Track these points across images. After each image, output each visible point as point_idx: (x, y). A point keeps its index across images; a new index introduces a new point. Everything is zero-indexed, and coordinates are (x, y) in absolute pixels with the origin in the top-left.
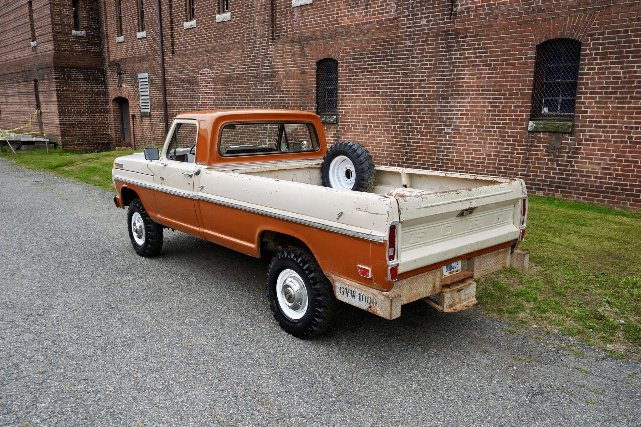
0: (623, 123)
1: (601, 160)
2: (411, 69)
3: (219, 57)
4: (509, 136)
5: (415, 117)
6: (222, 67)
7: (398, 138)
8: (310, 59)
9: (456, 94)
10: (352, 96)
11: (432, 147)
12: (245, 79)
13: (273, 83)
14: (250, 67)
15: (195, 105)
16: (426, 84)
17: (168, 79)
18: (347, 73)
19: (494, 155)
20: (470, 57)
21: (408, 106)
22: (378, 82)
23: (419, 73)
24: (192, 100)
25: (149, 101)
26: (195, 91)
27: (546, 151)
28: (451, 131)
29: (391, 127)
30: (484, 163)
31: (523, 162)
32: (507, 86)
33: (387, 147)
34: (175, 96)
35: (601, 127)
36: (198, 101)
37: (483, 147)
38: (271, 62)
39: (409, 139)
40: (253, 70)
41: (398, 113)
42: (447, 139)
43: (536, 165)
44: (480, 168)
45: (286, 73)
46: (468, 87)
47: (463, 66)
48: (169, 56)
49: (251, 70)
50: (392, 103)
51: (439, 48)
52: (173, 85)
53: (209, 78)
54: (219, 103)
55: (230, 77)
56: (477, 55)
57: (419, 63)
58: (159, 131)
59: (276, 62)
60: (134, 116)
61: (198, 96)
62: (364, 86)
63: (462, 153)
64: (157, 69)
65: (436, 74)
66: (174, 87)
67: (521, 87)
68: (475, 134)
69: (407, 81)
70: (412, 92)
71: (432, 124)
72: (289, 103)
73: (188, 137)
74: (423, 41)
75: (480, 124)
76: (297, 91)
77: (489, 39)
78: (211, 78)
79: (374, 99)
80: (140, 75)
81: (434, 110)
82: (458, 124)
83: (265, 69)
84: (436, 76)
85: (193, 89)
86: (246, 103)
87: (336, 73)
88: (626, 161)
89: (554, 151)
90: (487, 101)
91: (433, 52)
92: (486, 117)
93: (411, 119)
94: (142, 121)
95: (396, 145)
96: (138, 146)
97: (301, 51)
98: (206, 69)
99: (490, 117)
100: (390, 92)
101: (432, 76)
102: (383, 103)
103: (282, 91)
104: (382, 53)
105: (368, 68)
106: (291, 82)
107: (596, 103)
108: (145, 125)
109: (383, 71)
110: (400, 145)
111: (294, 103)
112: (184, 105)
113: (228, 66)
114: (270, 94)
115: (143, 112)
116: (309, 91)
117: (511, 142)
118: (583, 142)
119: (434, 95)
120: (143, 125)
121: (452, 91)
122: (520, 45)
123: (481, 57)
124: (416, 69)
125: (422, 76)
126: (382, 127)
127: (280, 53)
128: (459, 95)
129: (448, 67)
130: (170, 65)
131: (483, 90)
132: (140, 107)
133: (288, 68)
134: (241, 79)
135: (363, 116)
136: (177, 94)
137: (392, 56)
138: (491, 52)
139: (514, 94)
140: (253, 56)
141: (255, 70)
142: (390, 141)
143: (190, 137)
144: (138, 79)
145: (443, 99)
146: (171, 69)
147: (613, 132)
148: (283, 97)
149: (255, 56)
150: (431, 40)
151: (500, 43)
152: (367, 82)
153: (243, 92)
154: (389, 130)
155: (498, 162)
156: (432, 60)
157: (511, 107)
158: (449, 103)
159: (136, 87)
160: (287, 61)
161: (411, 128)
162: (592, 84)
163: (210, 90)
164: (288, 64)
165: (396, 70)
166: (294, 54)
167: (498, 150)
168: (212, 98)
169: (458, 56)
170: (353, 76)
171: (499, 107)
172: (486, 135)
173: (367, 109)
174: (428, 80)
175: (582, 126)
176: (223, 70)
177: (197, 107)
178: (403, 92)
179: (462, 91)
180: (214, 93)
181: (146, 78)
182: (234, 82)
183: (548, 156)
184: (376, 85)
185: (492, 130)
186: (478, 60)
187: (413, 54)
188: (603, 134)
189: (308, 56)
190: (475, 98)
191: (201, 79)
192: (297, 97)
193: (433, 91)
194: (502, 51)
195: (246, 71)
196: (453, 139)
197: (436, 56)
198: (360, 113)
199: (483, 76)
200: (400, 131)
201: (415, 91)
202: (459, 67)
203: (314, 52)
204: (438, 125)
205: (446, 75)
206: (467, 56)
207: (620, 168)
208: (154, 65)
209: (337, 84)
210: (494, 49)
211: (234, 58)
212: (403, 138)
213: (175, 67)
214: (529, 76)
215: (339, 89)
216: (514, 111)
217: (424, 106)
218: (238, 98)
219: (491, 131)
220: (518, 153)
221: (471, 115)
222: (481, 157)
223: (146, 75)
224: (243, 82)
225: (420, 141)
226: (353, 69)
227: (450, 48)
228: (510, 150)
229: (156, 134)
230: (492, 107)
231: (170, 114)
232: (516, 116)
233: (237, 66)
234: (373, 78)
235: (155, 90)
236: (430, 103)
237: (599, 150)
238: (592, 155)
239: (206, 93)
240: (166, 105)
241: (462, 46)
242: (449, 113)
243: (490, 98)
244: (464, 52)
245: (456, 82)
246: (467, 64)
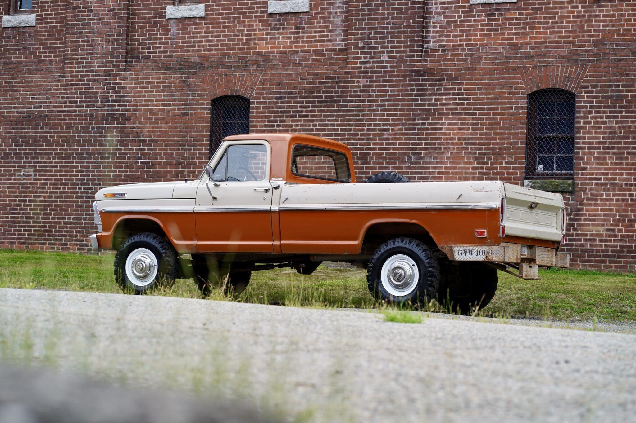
0: (623, 180)
1: (605, 220)
2: (368, 115)
8: (200, 95)
9: (431, 148)
16: (390, 135)
18: (266, 117)
20: (449, 104)
21: (363, 163)
23: (380, 120)
32: (496, 139)
35: (602, 185)
45: (152, 114)
46: (447, 139)
47: (439, 114)
51: (407, 91)
55: (29, 117)
56: (458, 101)
57: (380, 108)
65: (403, 122)
67: (512, 141)
69: (363, 130)
70: (369, 144)
72: (156, 158)
74: (384, 81)
76: (173, 141)
77: (472, 84)
81: (401, 168)
83: (109, 106)
84: (403, 125)
86: (64, 158)
87: (247, 117)
88: (629, 221)
90: (472, 156)
91: (398, 95)
92: (471, 176)
97: (184, 82)
99: (477, 176)
101: (398, 125)
104: (324, 92)
105: (301, 112)
106: (160, 127)
107: (595, 158)
109: (325, 116)
111: (167, 158)
116: (196, 140)
118: (585, 201)
119: (402, 149)
121: (426, 144)
122: (509, 93)
123: (463, 104)
124: (375, 115)
125: (384, 125)
128: (436, 148)
129: (420, 115)
131: (466, 144)
133: (156, 105)
137: (338, 96)
138: (474, 99)
139: (505, 148)
145: (414, 154)
147: (614, 190)
148: (144, 149)
150: (396, 81)
151: (486, 89)
153: (58, 141)
156: (398, 105)
157: (502, 163)
158: (422, 158)
160: (154, 96)
162: (589, 138)
164: (158, 100)
165: (345, 116)
169: (433, 102)
170: (276, 122)
171: (487, 163)
174: (393, 130)
175: (582, 184)
178: (356, 144)
179: (439, 144)
182: (37, 124)
186: (458, 107)
187: (370, 96)
188: (604, 192)
189: (196, 91)
190: (457, 153)
192: (183, 149)
193: (400, 144)
194: (488, 99)
197: (403, 100)
199: (466, 126)
201: (374, 144)
202: (434, 114)
203: (208, 85)
205: (418, 124)
206: (444, 102)
207: (623, 228)
210: (479, 96)
214: (522, 128)
216: (505, 168)
217: (388, 163)
218: (45, 150)
221: (453, 173)
226: (277, 112)
227: (421, 91)
230: (478, 163)
232: (508, 174)
233: (47, 98)
234: (309, 126)
236: (395, 159)
237: (601, 210)
238: (595, 215)
241: (437, 90)
242: (423, 171)
243: (476, 153)
244: (440, 97)
245: (430, 133)
246: (445, 111)
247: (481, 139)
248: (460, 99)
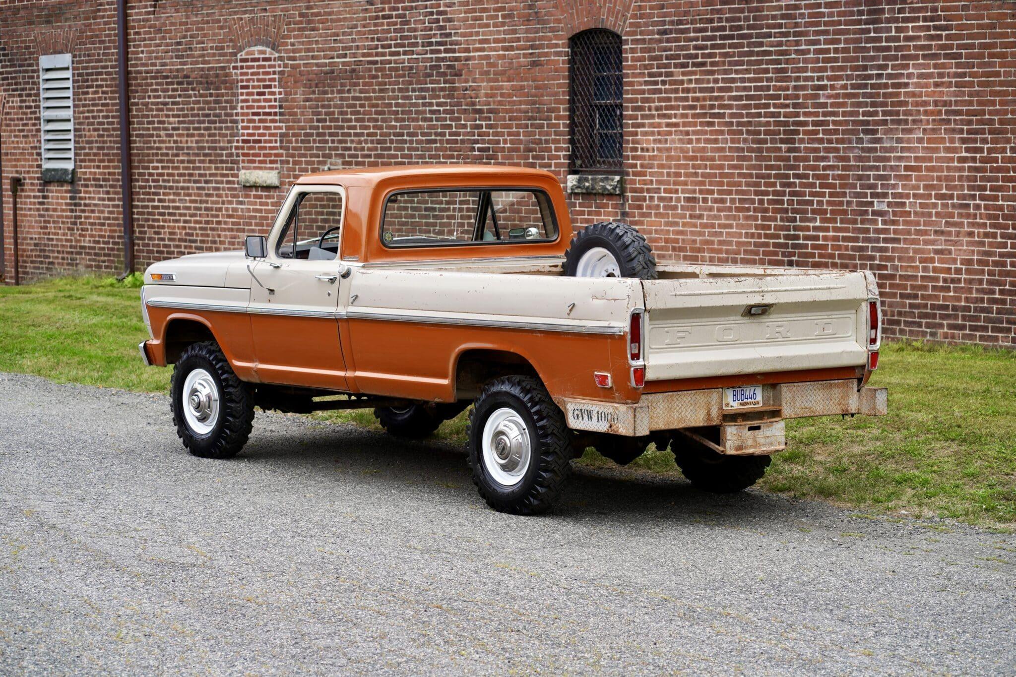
2: (794, 61)
3: (301, 15)
4: (1005, 217)
5: (807, 176)
6: (310, 43)
7: (769, 227)
8: (552, 30)
9: (893, 121)
10: (659, 125)
11: (847, 248)
12: (376, 77)
13: (454, 89)
14: (390, 46)
15: (222, 149)
16: (829, 97)
17: (140, 72)
18: (646, 67)
19: (980, 262)
20: (918, 38)
21: (789, 150)
22: (721, 89)
23: (813, 70)
24: (214, 135)
25: (71, 136)
26: (225, 108)
28: (886, 209)
29: (752, 201)
30: (959, 281)
32: (993, 103)
33: (746, 252)
34: (160, 122)
36: (232, 135)
37: (955, 243)
38: (449, 35)
39: (796, 228)
40: (398, 53)
41: (768, 167)
42: (880, 226)
44: (952, 294)
45: (490, 65)
46: (917, 104)
47: (904, 57)
48: (146, 7)
49: (392, 54)
50: (754, 141)
51: (852, 13)
52: (156, 90)
53: (268, 73)
54: (297, 141)
55: (332, 72)
56: (932, 32)
57: (812, 48)
58: (103, 224)
59: (464, 35)
60: (17, 183)
61: (232, 122)
62: (686, 99)
63: (912, 259)
64: (103, 42)
65: (849, 73)
66: (159, 97)
68: (938, 214)
69: (787, 89)
70: (797, 115)
71: (845, 193)
72: (498, 142)
73: (195, 241)
76: (520, 111)
78: (274, 73)
79: (712, 133)
80: (45, 61)
81: (847, 159)
82: (900, 191)
83: (432, 52)
84: (849, 77)
85: (216, 102)
86: (379, 142)
87: (619, 68)
90: (957, 136)
91: (839, 23)
92: (957, 174)
93: (797, 181)
94: (44, 197)
95: (766, 245)
96: (27, 273)
97: (530, 7)
98: (260, 48)
99: (966, 174)
100: (748, 115)
101: (839, 78)
102: (732, 141)
103: (480, 111)
104: (728, 20)
105: (696, 56)
106: (501, 88)
108: (55, 210)
109: (730, 64)
110: (776, 245)
111: (512, 142)
112: (188, 148)
113: (326, 42)
114: (445, 119)
115: (48, 170)
116: (550, 110)
117: (1010, 231)
119: (846, 123)
120: (47, 210)
121: (885, 113)
123: (939, 37)
124: (805, 61)
125: (820, 79)
126: (733, 201)
127: (474, 11)
128: (899, 122)
129: (873, 58)
130: (146, 33)
131: (948, 113)
132: (39, 154)
133: (494, 49)
134: (363, 77)
135: (687, 175)
136: (168, 116)
137: (750, 27)
138: (959, 27)
139: (1009, 122)
140: (398, 16)
141: (405, 53)
142: (752, 235)
143: (202, 242)
144: (38, 71)
145: (866, 132)
146: (150, 46)
148: (481, 126)
149: (404, 16)
151: (976, 8)
152: (694, 90)
153: (370, 113)
154: (748, 210)
155: (987, 277)
156: (838, 41)
157: (1004, 150)
158: (879, 141)
159: (29, 95)
160: (491, 33)
161: (799, 203)
163: (270, 107)
164: (496, 41)
165: (760, 62)
166: (510, 16)
167: (987, 249)
168: (275, 128)
169: (893, 34)
170: (660, 75)
171: (981, 150)
172: (960, 215)
173: (695, 158)
174: (833, 87)
176: (313, 50)
177: (231, 155)
178: (778, 115)
179: (905, 113)
180: (281, 114)
181: (67, 69)
182: (342, 85)
184: (717, 98)
185: (972, 202)
186: (933, 43)
187: (797, 25)
189: (548, 22)
190: (934, 131)
191: (242, 74)
192: (518, 126)
193: (845, 114)
194: (980, 26)
195: (377, 55)
196: (892, 227)
197: (847, 32)
198: (678, 166)
199: (946, 79)
200: (775, 211)
201: (806, 114)
202: (896, 58)
203: (563, 12)
204: (857, 195)
205: (870, 77)
206: (911, 33)
208: (91, 30)
209: (621, 94)
210: (965, 22)
211: (345, 19)
212: (782, 228)
213: (164, 38)
215: (627, 107)
216: (1011, 160)
217: (827, 150)
218: (354, 127)
219: (969, 205)
221: (928, 169)
222: (953, 267)
223: (65, 59)
224: (371, 84)
225: (821, 234)
226: (660, 58)
227: (875, 15)
228: (1009, 249)
229: (92, 236)
230: (968, 150)
231: (140, 174)
233: (353, 40)
234: (708, 82)
235: (93, 105)
236: (838, 141)
239: (258, 114)
240: (130, 149)
241: (899, 11)
242: (882, 164)
243: (963, 129)
244: (904, 25)
245: (891, 93)
246: (913, 52)
247: (970, 103)
248: (936, 28)
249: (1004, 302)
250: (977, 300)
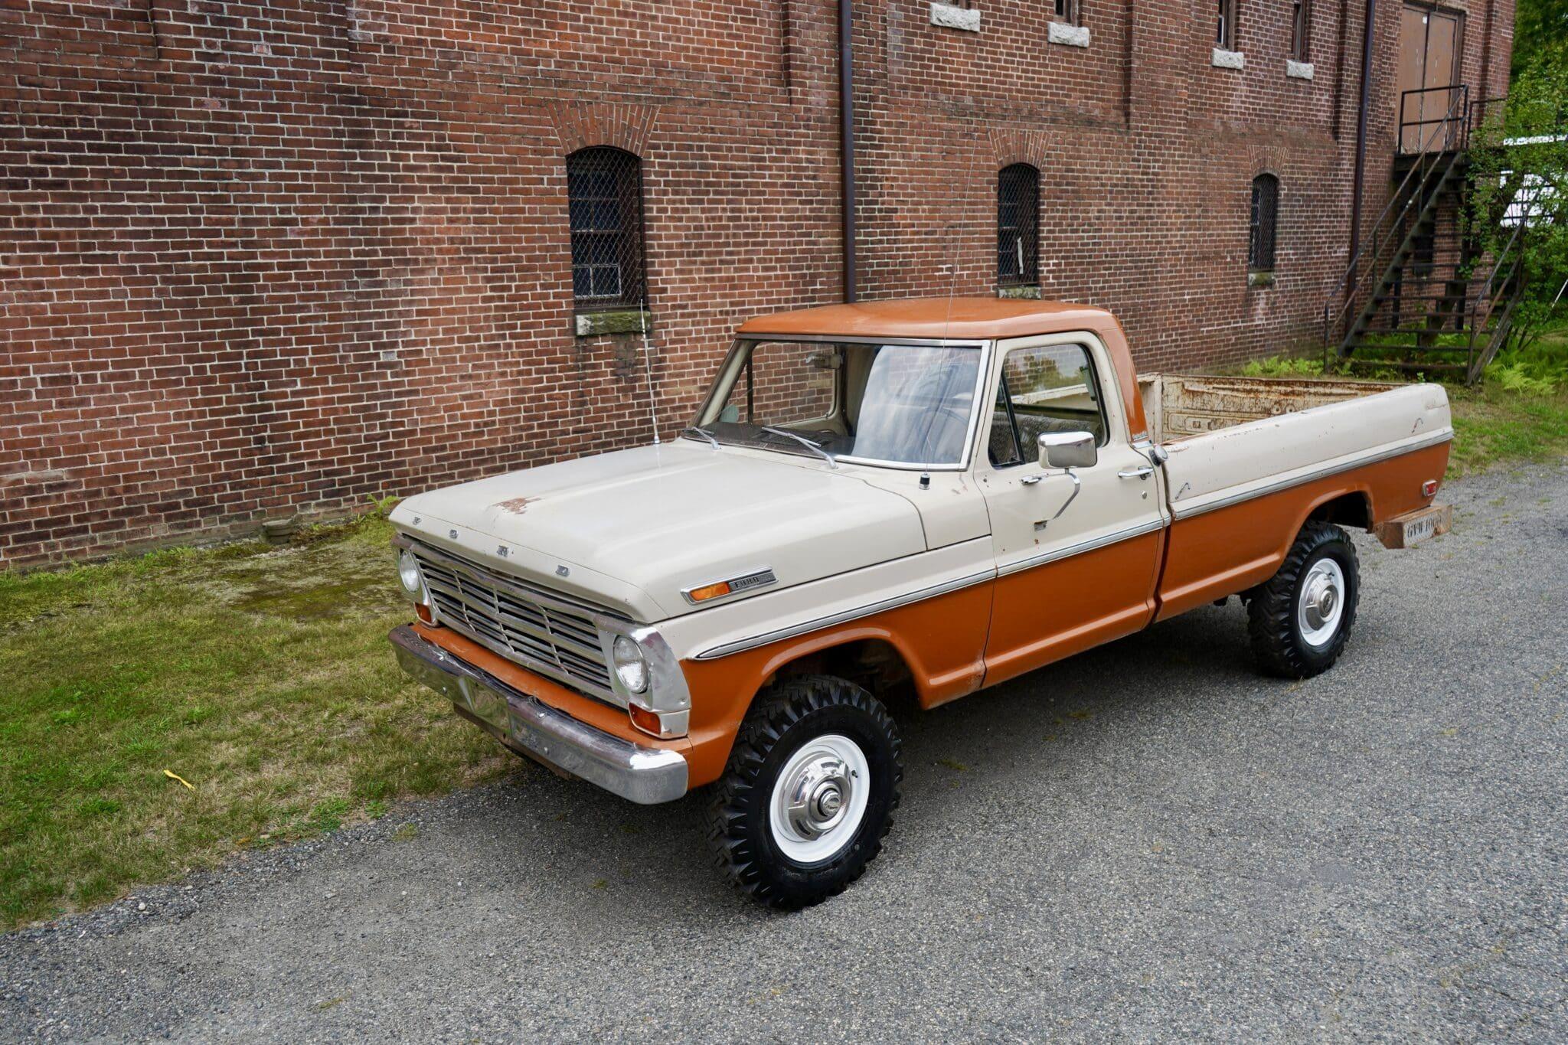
0: (716, 305)
2: (238, 187)
4: (538, 353)
5: (275, 332)
9: (398, 262)
16: (301, 233)
19: (514, 401)
20: (424, 168)
23: (272, 200)
27: (613, 373)
28: (397, 359)
29: (184, 371)
30: (493, 423)
31: (574, 404)
32: (519, 240)
33: (212, 434)
35: (689, 315)
37: (485, 386)
39: (263, 397)
41: (205, 325)
42: (390, 379)
43: (600, 405)
44: (486, 437)
46: (428, 242)
47: (405, 189)
51: (327, 133)
56: (441, 163)
57: (267, 172)
63: (435, 410)
65: (329, 204)
67: (548, 244)
68: (463, 359)
71: (337, 347)
74: (267, 107)
75: (471, 331)
77: (463, 128)
79: (98, 283)
81: (337, 307)
82: (413, 338)
84: (328, 210)
89: (626, 371)
90: (480, 275)
91: (308, 143)
92: (482, 315)
93: (260, 339)
95: (216, 423)
99: (493, 313)
100: (163, 257)
101: (318, 210)
102: (136, 293)
104: (103, 124)
107: (678, 272)
109: (117, 186)
117: (545, 366)
118: (668, 346)
119: (332, 264)
121: (385, 252)
122: (535, 151)
123: (450, 169)
124: (257, 188)
125: (283, 211)
128: (407, 262)
129: (363, 189)
131: (466, 250)
137: (149, 137)
138: (471, 160)
139: (537, 259)
145: (361, 274)
147: (705, 322)
150: (298, 109)
151: (491, 140)
154: (177, 382)
155: (523, 414)
156: (310, 166)
157: (534, 287)
158: (381, 283)
161: (265, 365)
162: (666, 237)
165: (176, 187)
167: (521, 386)
169: (389, 161)
171: (509, 288)
172: (489, 357)
174: (306, 222)
175: (663, 317)
178: (219, 256)
179: (413, 252)
183: (617, 381)
185: (501, 342)
186: (443, 175)
188: (693, 328)
190: (452, 270)
193: (328, 254)
194: (497, 160)
196: (406, 379)
197: (322, 155)
199: (462, 215)
200: (225, 379)
201: (266, 255)
202: (395, 189)
204: (355, 348)
205: (362, 210)
206: (412, 162)
210: (479, 154)
212: (240, 400)
214: (562, 220)
216: (541, 296)
217: (305, 298)
219: (499, 345)
220: (563, 387)
221: (446, 311)
222: (485, 410)
225: (305, 399)
227: (360, 137)
228: (545, 384)
230: (493, 289)
232: (547, 306)
234: (74, 210)
236: (321, 287)
237: (692, 357)
238: (683, 367)
241: (395, 136)
242: (386, 310)
243: (486, 268)
244: (403, 152)
245: (392, 229)
246: (417, 184)
247: (494, 240)
248: (443, 158)
249: (544, 435)
250: (515, 439)
